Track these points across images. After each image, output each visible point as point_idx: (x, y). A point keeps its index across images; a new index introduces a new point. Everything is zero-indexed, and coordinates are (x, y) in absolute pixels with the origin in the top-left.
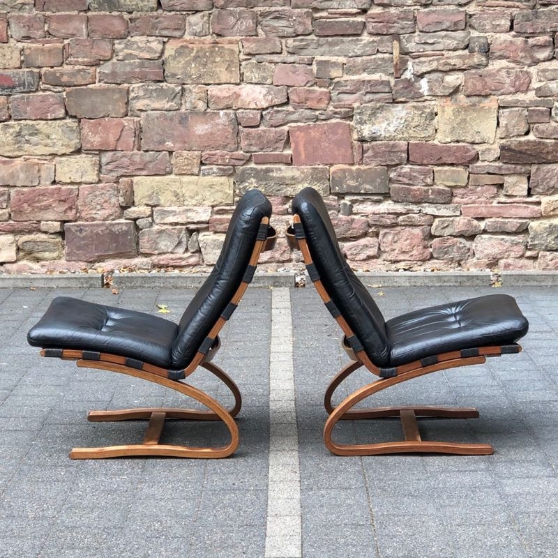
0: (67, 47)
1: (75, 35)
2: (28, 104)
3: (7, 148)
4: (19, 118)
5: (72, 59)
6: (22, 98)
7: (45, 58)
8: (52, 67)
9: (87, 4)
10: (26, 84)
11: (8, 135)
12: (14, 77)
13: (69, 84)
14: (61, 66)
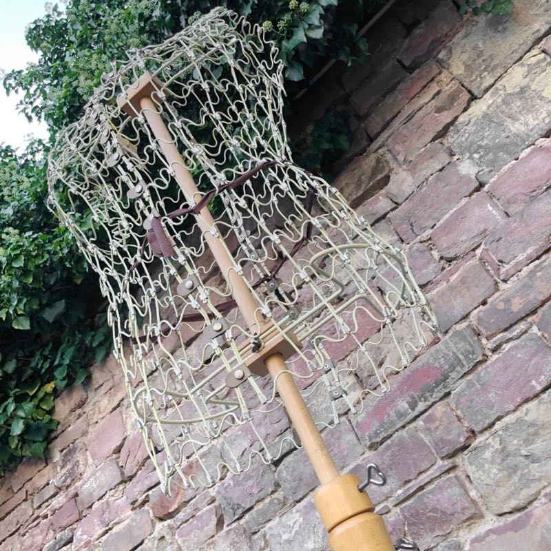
0: (486, 257)
1: (485, 230)
2: (485, 388)
3: (502, 492)
4: (488, 422)
5: (507, 267)
6: (470, 385)
7: (463, 297)
8: (484, 303)
9: (473, 177)
10: (461, 357)
11: (486, 466)
12: (435, 359)
13: (530, 308)
14: (497, 290)
